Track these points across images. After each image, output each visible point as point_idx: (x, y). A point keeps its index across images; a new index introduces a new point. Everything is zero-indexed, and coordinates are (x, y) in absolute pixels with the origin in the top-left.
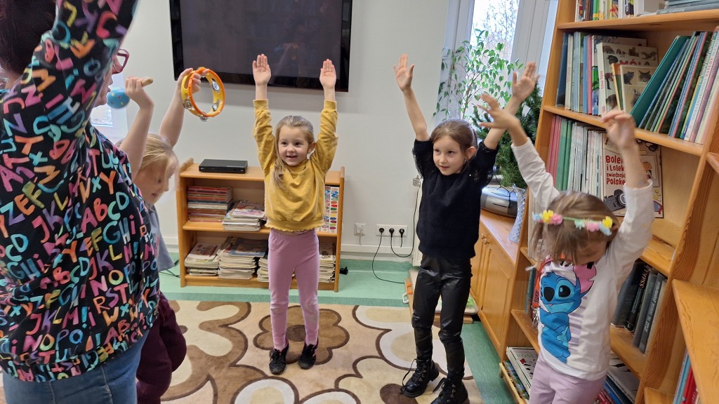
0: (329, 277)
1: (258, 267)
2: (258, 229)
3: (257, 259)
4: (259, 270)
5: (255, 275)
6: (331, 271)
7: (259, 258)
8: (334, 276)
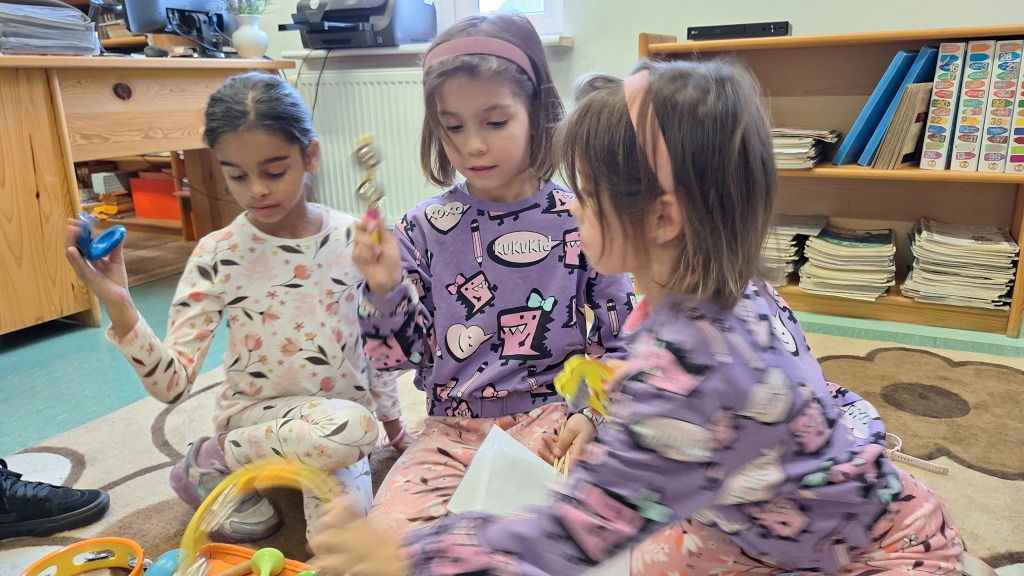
0: (995, 295)
1: (802, 260)
2: (810, 163)
3: (800, 241)
4: (806, 269)
5: (794, 278)
6: (1003, 278)
7: (806, 238)
8: (1009, 294)
